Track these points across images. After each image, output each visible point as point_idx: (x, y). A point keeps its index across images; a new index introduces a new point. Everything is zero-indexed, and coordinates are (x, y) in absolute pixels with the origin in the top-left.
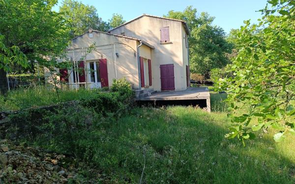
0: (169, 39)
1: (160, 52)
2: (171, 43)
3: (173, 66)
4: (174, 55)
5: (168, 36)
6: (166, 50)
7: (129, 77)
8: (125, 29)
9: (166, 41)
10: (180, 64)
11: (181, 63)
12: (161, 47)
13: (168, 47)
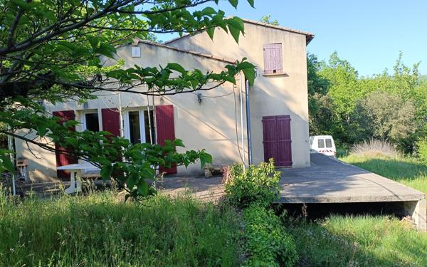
0: (281, 66)
1: (262, 92)
2: (285, 75)
3: (290, 120)
4: (289, 98)
5: (280, 61)
6: (273, 88)
7: (223, 146)
8: (191, 43)
9: (275, 71)
10: (302, 117)
11: (303, 114)
12: (265, 83)
13: (278, 82)
